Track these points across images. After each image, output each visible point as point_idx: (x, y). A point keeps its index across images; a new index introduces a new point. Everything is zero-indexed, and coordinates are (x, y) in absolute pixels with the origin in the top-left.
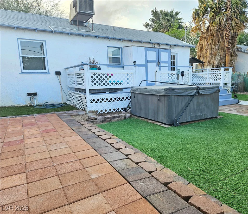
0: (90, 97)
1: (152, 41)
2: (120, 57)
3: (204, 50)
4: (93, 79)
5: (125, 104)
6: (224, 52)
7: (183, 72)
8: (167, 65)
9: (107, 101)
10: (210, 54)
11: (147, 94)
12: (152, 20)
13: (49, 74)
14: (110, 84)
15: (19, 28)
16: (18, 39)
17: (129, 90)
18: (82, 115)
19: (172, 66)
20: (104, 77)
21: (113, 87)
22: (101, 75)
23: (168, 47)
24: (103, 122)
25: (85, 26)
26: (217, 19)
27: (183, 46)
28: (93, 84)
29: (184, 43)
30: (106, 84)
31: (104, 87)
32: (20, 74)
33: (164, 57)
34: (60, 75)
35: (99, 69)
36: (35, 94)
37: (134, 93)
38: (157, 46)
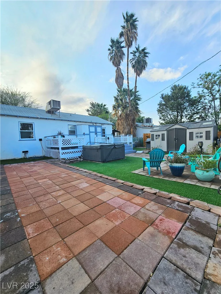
0: (61, 151)
1: (92, 122)
2: (75, 130)
3: (120, 126)
4: (63, 142)
5: (79, 154)
6: (130, 127)
7: (108, 137)
8: (100, 134)
9: (70, 153)
10: (123, 128)
11: (91, 149)
12: (91, 107)
13: (36, 140)
14: (72, 144)
15: (20, 117)
16: (19, 122)
17: (82, 147)
18: (58, 161)
19: (103, 135)
20: (66, 141)
21: (73, 146)
22: (65, 140)
23: (100, 125)
24: (69, 163)
25: (55, 114)
26: (125, 111)
27: (108, 124)
28: (63, 145)
29: (109, 122)
30: (70, 144)
31: (69, 146)
32: (19, 141)
33: (99, 130)
34: (42, 140)
35: (64, 137)
36: (27, 152)
37: (84, 148)
38: (95, 124)
